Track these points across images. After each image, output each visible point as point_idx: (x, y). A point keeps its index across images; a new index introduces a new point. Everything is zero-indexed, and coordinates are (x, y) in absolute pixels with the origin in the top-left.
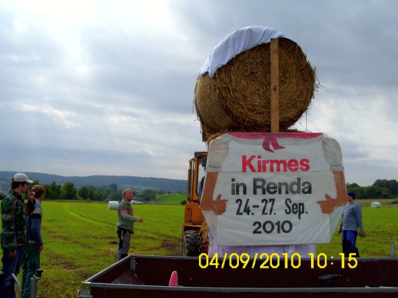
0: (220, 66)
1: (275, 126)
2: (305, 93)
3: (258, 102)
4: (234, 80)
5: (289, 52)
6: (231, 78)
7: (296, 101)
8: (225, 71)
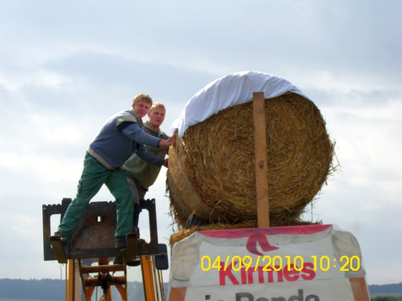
0: (193, 123)
1: (263, 219)
2: (313, 175)
3: (240, 178)
4: (211, 145)
5: (301, 114)
6: (207, 141)
7: (298, 186)
8: (202, 131)
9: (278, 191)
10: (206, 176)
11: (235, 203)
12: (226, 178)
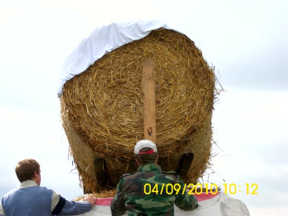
2: (198, 103)
3: (126, 121)
4: (91, 95)
5: (175, 49)
7: (186, 116)
8: (80, 84)
9: (166, 125)
10: (91, 125)
11: (125, 145)
12: (112, 123)
